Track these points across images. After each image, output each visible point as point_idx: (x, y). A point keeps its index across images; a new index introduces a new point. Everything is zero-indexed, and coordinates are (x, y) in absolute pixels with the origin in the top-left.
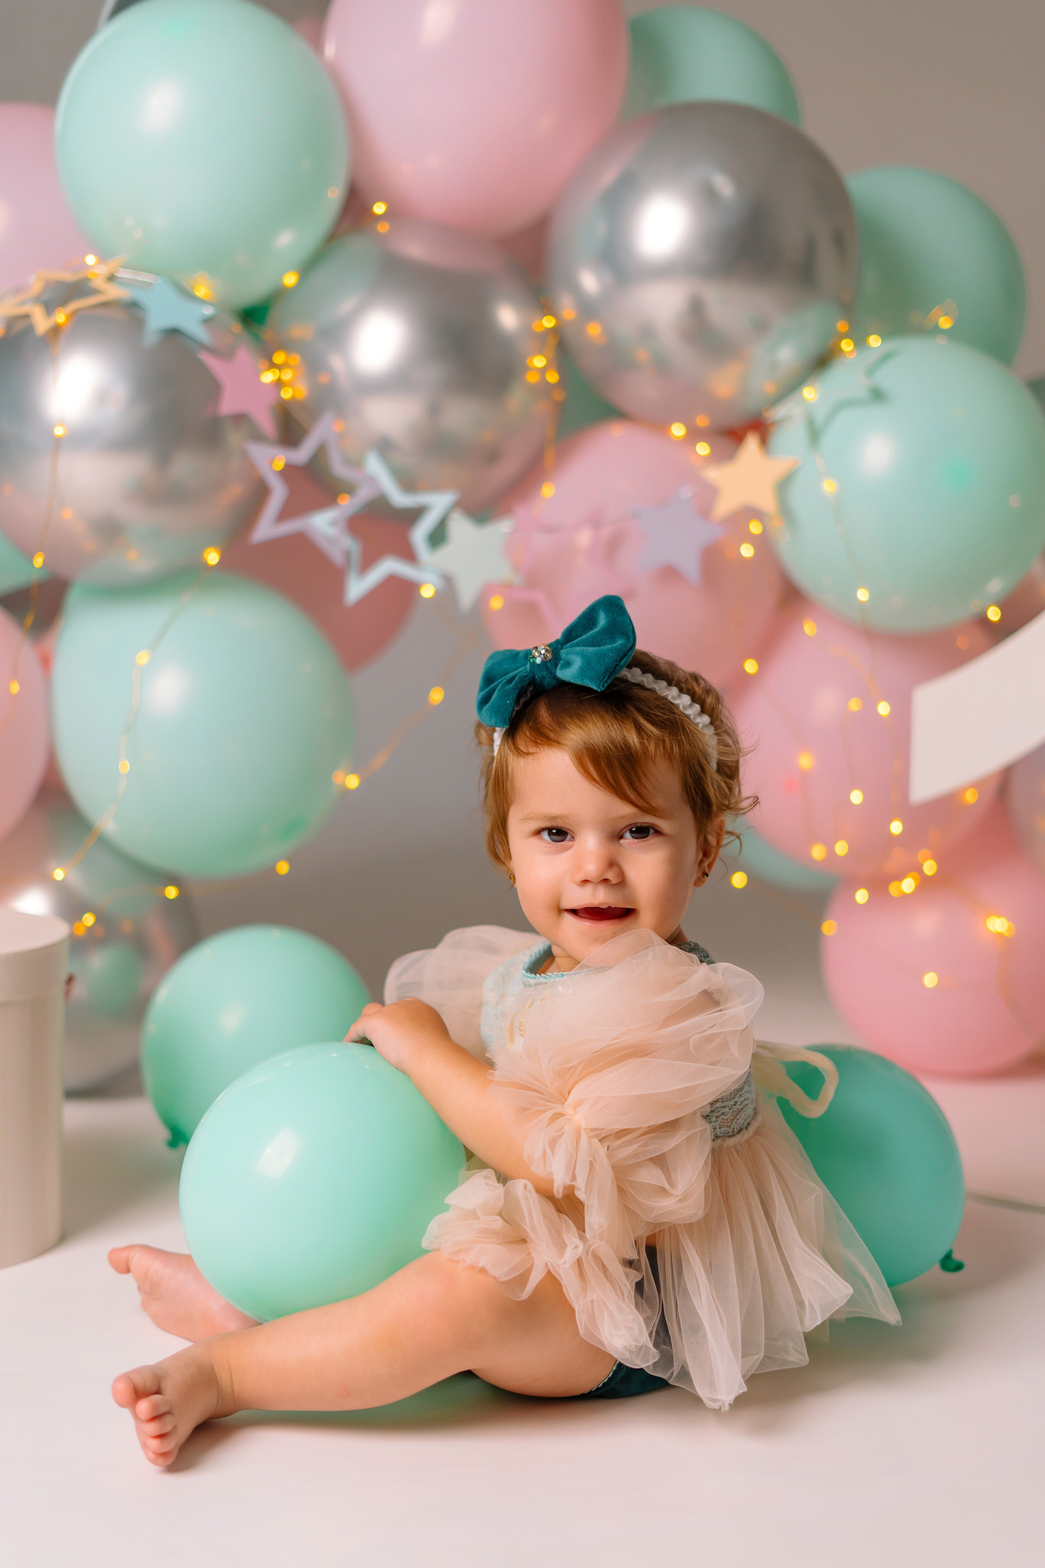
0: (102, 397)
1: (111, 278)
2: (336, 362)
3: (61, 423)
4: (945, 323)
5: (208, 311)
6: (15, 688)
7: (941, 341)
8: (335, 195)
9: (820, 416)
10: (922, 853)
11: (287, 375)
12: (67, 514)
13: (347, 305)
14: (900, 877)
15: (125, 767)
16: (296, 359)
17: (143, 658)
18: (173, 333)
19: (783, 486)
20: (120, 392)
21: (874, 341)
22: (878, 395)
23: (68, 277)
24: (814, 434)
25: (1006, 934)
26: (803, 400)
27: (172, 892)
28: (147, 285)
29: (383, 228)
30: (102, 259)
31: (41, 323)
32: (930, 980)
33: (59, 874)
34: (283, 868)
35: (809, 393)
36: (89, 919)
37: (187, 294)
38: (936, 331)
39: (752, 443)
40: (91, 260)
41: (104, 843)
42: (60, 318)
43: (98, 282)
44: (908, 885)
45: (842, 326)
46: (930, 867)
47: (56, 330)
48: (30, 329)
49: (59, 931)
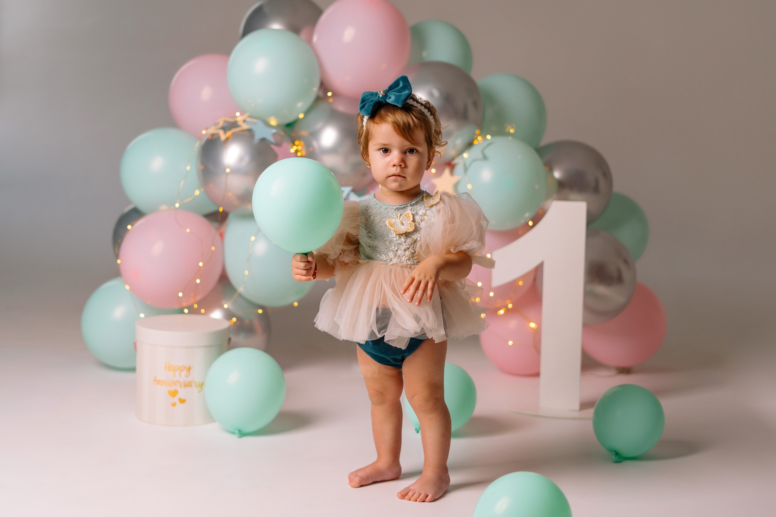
0: (241, 159)
1: (244, 121)
2: (315, 144)
3: (229, 167)
4: (512, 131)
5: (274, 131)
6: (213, 248)
7: (510, 138)
8: (315, 90)
9: (468, 163)
10: (508, 302)
11: (300, 148)
12: (230, 194)
13: (319, 125)
14: (500, 309)
15: (247, 273)
16: (302, 143)
17: (253, 238)
18: (263, 140)
19: (456, 186)
20: (247, 159)
21: (489, 137)
22: (485, 158)
23: (231, 120)
24: (466, 169)
25: (535, 328)
26: (463, 157)
27: (260, 311)
28: (255, 124)
29: (331, 100)
30: (242, 114)
31: (223, 137)
32: (510, 343)
33: (226, 306)
34: (296, 304)
35: (465, 155)
36: (234, 320)
37: (268, 125)
38: (509, 134)
39: (447, 171)
40: (238, 114)
41: (240, 295)
42: (229, 133)
43: (240, 123)
44: (502, 312)
45: (478, 132)
46: (510, 306)
47: (227, 139)
48: (219, 138)
49: (226, 324)
